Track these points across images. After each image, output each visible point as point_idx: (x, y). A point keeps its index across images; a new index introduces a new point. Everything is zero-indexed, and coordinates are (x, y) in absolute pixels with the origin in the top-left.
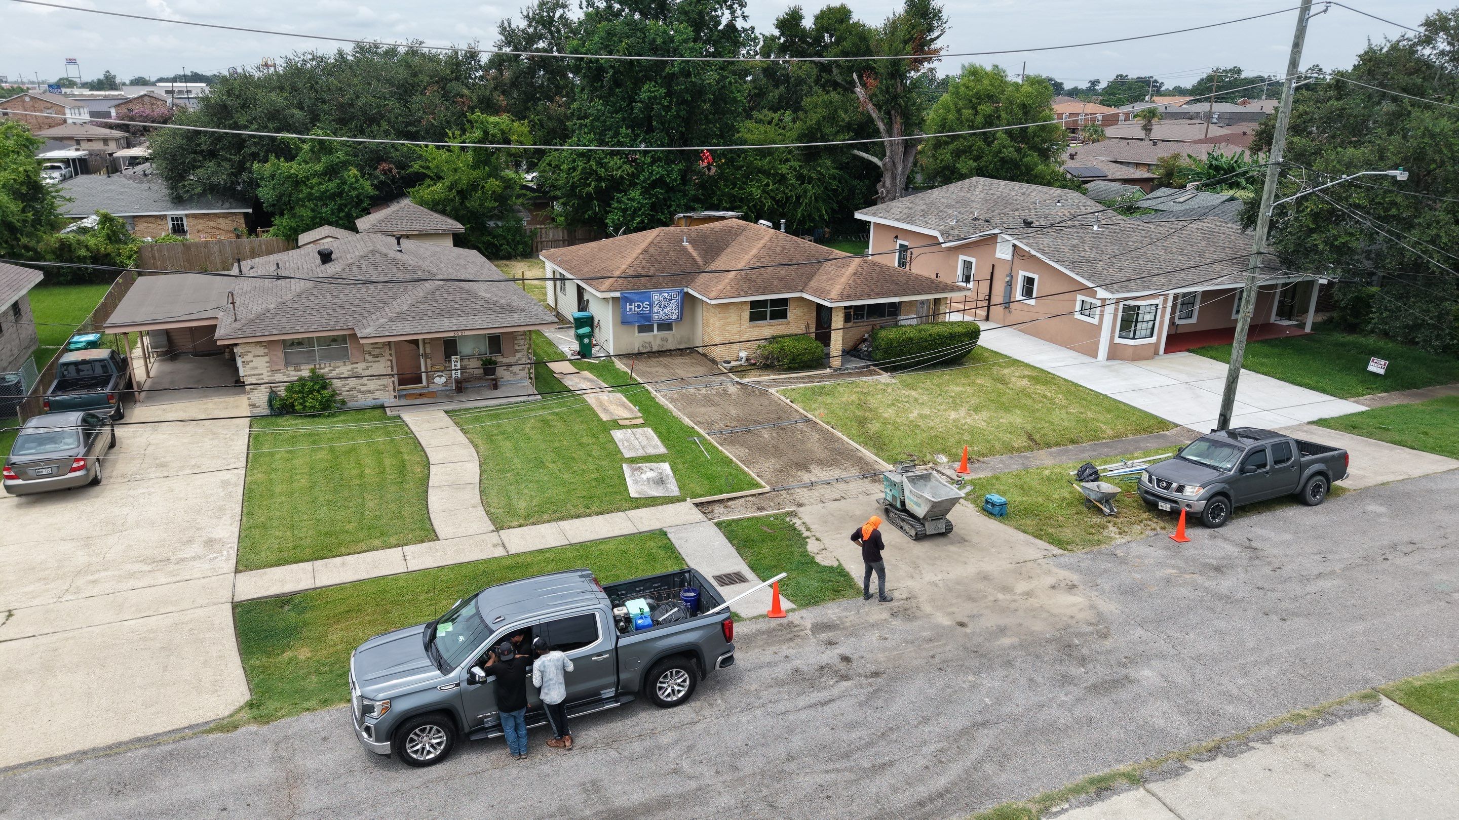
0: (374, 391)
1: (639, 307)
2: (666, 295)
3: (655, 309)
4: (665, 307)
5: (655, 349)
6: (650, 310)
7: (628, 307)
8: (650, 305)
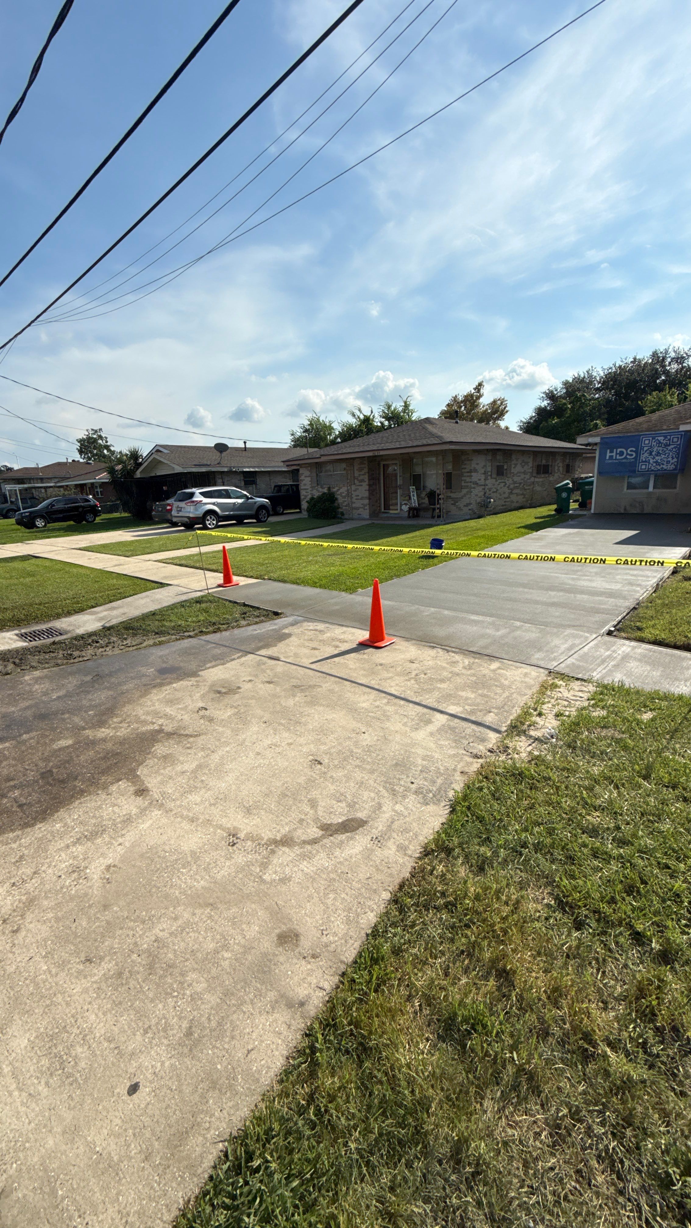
0: (357, 509)
1: (621, 453)
2: (661, 439)
3: (644, 456)
4: (658, 454)
5: (648, 510)
6: (636, 458)
7: (608, 454)
8: (636, 452)
